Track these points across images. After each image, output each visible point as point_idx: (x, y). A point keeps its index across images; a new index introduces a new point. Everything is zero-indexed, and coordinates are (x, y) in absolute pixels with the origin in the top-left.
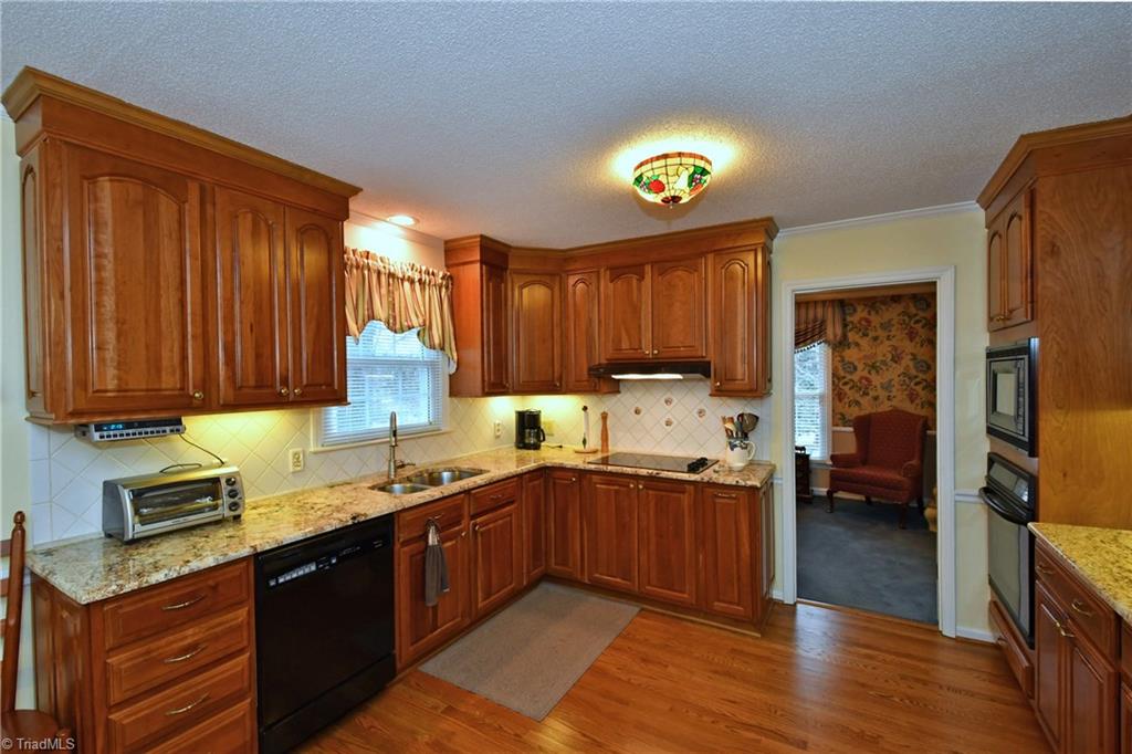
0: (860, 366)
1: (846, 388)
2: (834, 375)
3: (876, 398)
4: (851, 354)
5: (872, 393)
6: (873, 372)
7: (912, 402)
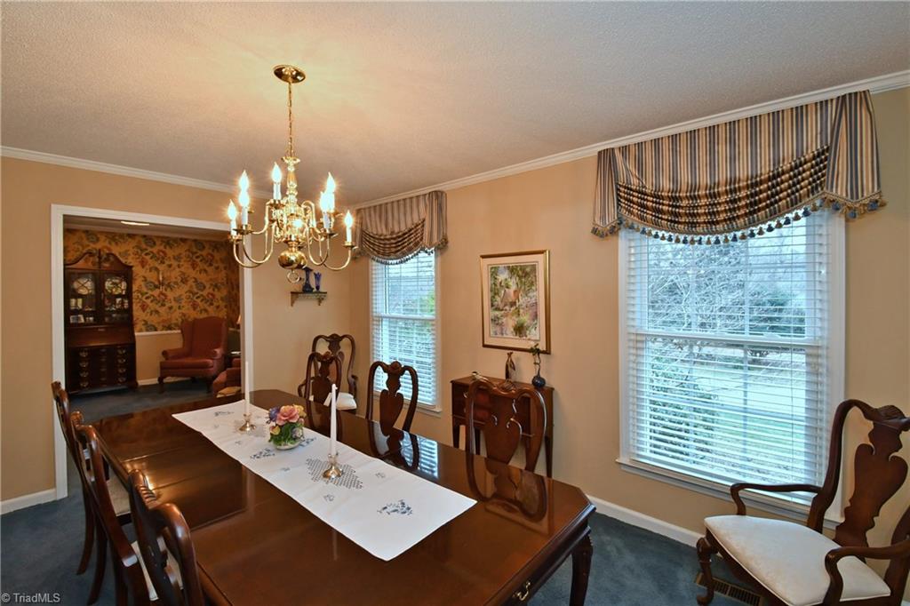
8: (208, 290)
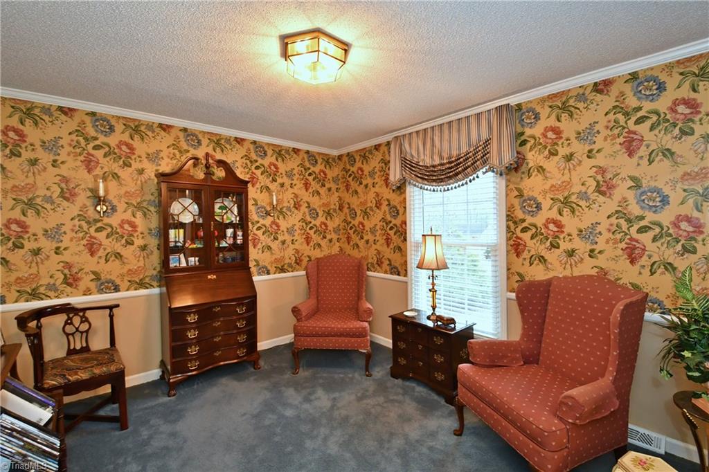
0: (546, 204)
1: (526, 236)
2: (509, 217)
3: (571, 253)
4: (533, 185)
5: (565, 246)
6: (566, 211)
7: (633, 261)
8: (321, 219)
